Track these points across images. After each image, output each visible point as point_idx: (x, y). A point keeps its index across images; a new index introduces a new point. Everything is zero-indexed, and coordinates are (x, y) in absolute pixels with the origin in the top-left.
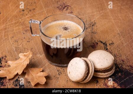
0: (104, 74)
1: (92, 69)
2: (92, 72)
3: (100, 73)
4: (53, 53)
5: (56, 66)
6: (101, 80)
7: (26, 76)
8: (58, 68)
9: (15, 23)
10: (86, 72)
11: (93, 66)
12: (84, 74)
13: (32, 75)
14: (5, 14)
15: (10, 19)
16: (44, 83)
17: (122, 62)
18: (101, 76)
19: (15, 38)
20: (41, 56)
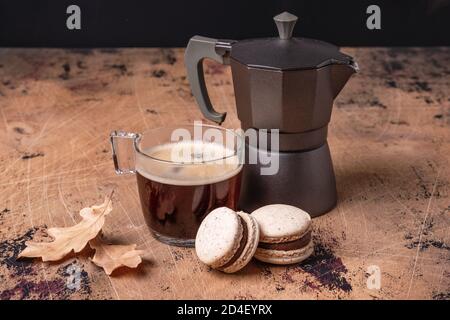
0: (285, 253)
1: (254, 233)
2: (253, 240)
3: (276, 252)
4: (166, 214)
5: (171, 244)
6: (278, 269)
7: (95, 260)
8: (175, 248)
9: (80, 173)
10: (238, 236)
11: (258, 231)
12: (232, 239)
13: (109, 258)
14: (56, 157)
15: (67, 164)
16: (136, 266)
17: (332, 242)
18: (279, 257)
19: (75, 197)
20: (136, 228)
